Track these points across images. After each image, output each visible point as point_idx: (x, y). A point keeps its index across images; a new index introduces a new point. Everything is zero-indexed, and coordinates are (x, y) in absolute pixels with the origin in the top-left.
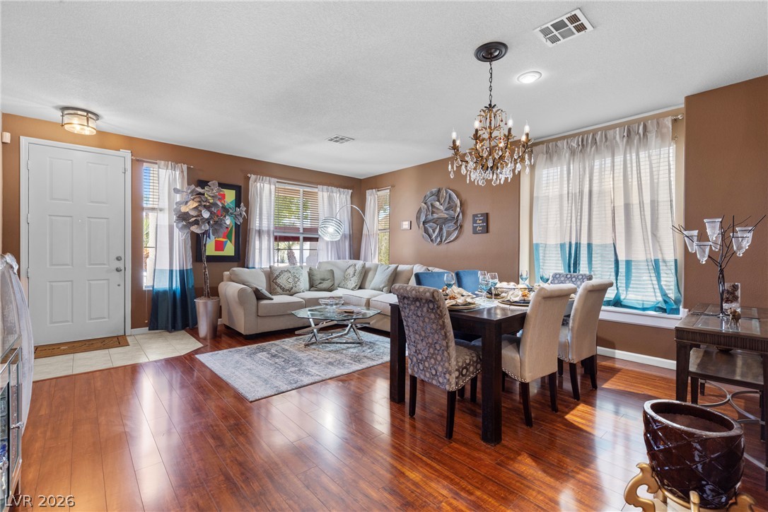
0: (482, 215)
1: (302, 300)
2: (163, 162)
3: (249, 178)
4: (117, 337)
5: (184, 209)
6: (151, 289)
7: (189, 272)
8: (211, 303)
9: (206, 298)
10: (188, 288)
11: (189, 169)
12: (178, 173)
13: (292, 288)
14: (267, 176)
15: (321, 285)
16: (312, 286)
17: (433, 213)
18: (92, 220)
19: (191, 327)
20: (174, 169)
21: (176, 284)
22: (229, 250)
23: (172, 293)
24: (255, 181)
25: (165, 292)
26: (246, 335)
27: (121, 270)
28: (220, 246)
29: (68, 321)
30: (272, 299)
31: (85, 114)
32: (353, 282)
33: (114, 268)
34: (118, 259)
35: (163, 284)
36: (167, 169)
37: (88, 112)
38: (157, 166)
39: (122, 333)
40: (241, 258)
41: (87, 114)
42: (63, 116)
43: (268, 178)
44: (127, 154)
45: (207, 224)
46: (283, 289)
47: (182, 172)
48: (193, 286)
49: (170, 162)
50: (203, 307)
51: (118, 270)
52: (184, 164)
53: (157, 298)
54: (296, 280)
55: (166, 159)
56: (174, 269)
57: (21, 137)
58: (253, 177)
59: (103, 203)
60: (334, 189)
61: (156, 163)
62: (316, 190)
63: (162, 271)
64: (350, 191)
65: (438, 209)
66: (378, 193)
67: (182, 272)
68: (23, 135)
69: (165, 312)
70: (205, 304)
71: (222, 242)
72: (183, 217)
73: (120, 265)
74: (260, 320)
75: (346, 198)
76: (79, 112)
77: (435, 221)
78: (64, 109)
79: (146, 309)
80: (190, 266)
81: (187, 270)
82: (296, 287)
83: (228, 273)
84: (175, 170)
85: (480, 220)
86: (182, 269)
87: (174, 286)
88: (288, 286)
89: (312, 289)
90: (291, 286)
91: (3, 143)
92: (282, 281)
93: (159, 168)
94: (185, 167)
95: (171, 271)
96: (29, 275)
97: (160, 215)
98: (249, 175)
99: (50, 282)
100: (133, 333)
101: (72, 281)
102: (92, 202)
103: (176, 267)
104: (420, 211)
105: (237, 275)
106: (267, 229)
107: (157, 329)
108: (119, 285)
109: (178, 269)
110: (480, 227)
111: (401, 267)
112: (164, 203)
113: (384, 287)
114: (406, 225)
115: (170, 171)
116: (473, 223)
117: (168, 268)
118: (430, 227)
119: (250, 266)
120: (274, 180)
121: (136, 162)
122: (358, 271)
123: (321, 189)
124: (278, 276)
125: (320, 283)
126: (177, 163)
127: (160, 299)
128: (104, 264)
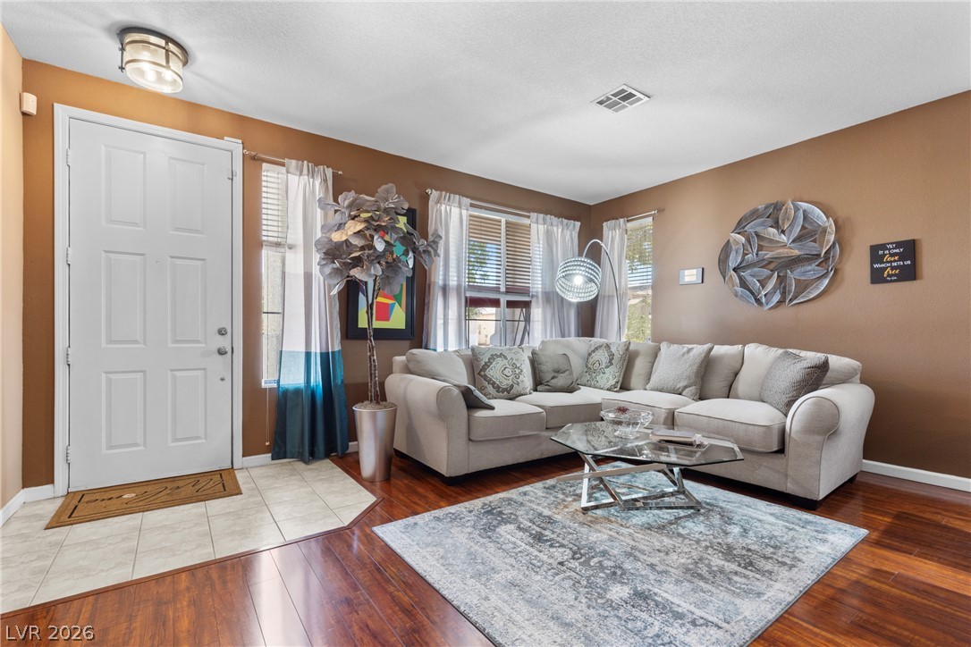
0: (899, 245)
1: (541, 410)
2: (294, 162)
3: (427, 197)
4: (220, 472)
5: (337, 237)
6: (275, 385)
7: (337, 354)
8: (382, 414)
9: (373, 405)
10: (336, 384)
11: (335, 176)
12: (318, 182)
13: (512, 387)
14: (455, 193)
15: (554, 381)
16: (539, 383)
17: (760, 248)
18: (178, 261)
19: (340, 454)
20: (312, 174)
21: (317, 379)
22: (398, 320)
23: (310, 392)
24: (438, 201)
25: (297, 392)
26: (451, 478)
27: (226, 353)
28: (385, 313)
29: (136, 445)
30: (492, 408)
31: (162, 42)
32: (611, 376)
33: (215, 348)
34: (222, 332)
35: (293, 378)
36: (301, 174)
37: (168, 39)
38: (283, 170)
39: (227, 465)
40: (416, 333)
41: (167, 43)
42: (123, 49)
43: (457, 196)
44: (236, 146)
45: (378, 265)
46: (498, 388)
47: (325, 180)
48: (342, 382)
49: (305, 162)
50: (368, 419)
51: (221, 352)
52: (328, 167)
53: (285, 400)
54: (517, 371)
55: (299, 158)
56: (313, 350)
57: (55, 104)
58: (434, 194)
59: (197, 231)
60: (555, 220)
61: (283, 165)
62: (526, 221)
63: (293, 354)
64: (578, 224)
65: (771, 241)
66: (629, 225)
67: (325, 358)
68: (58, 102)
69: (297, 425)
70: (374, 417)
71: (386, 305)
72: (333, 252)
73: (224, 342)
74: (472, 448)
75: (571, 234)
76: (153, 39)
77: (767, 264)
78: (125, 31)
79: (267, 420)
80: (337, 348)
81: (333, 353)
82: (518, 384)
83: (403, 358)
84: (313, 177)
85: (892, 255)
86: (324, 351)
87: (313, 383)
88: (505, 383)
89: (539, 388)
90: (510, 382)
91: (24, 114)
92: (494, 372)
93: (288, 172)
94: (329, 172)
95: (308, 355)
96: (69, 359)
97: (289, 255)
98: (429, 191)
99: (106, 373)
100: (246, 465)
101: (144, 372)
102: (177, 229)
103: (316, 349)
104: (726, 249)
105: (419, 362)
106: (455, 283)
107: (285, 458)
108: (222, 379)
109: (318, 351)
110: (893, 268)
111: (720, 350)
112: (296, 235)
113: (686, 387)
114: (691, 276)
115: (306, 177)
116: (872, 263)
117: (302, 349)
118: (753, 276)
119: (432, 346)
120: (467, 201)
121: (253, 162)
122: (617, 357)
123: (534, 220)
124: (487, 365)
125: (553, 378)
126: (316, 165)
127: (288, 403)
128: (198, 342)
